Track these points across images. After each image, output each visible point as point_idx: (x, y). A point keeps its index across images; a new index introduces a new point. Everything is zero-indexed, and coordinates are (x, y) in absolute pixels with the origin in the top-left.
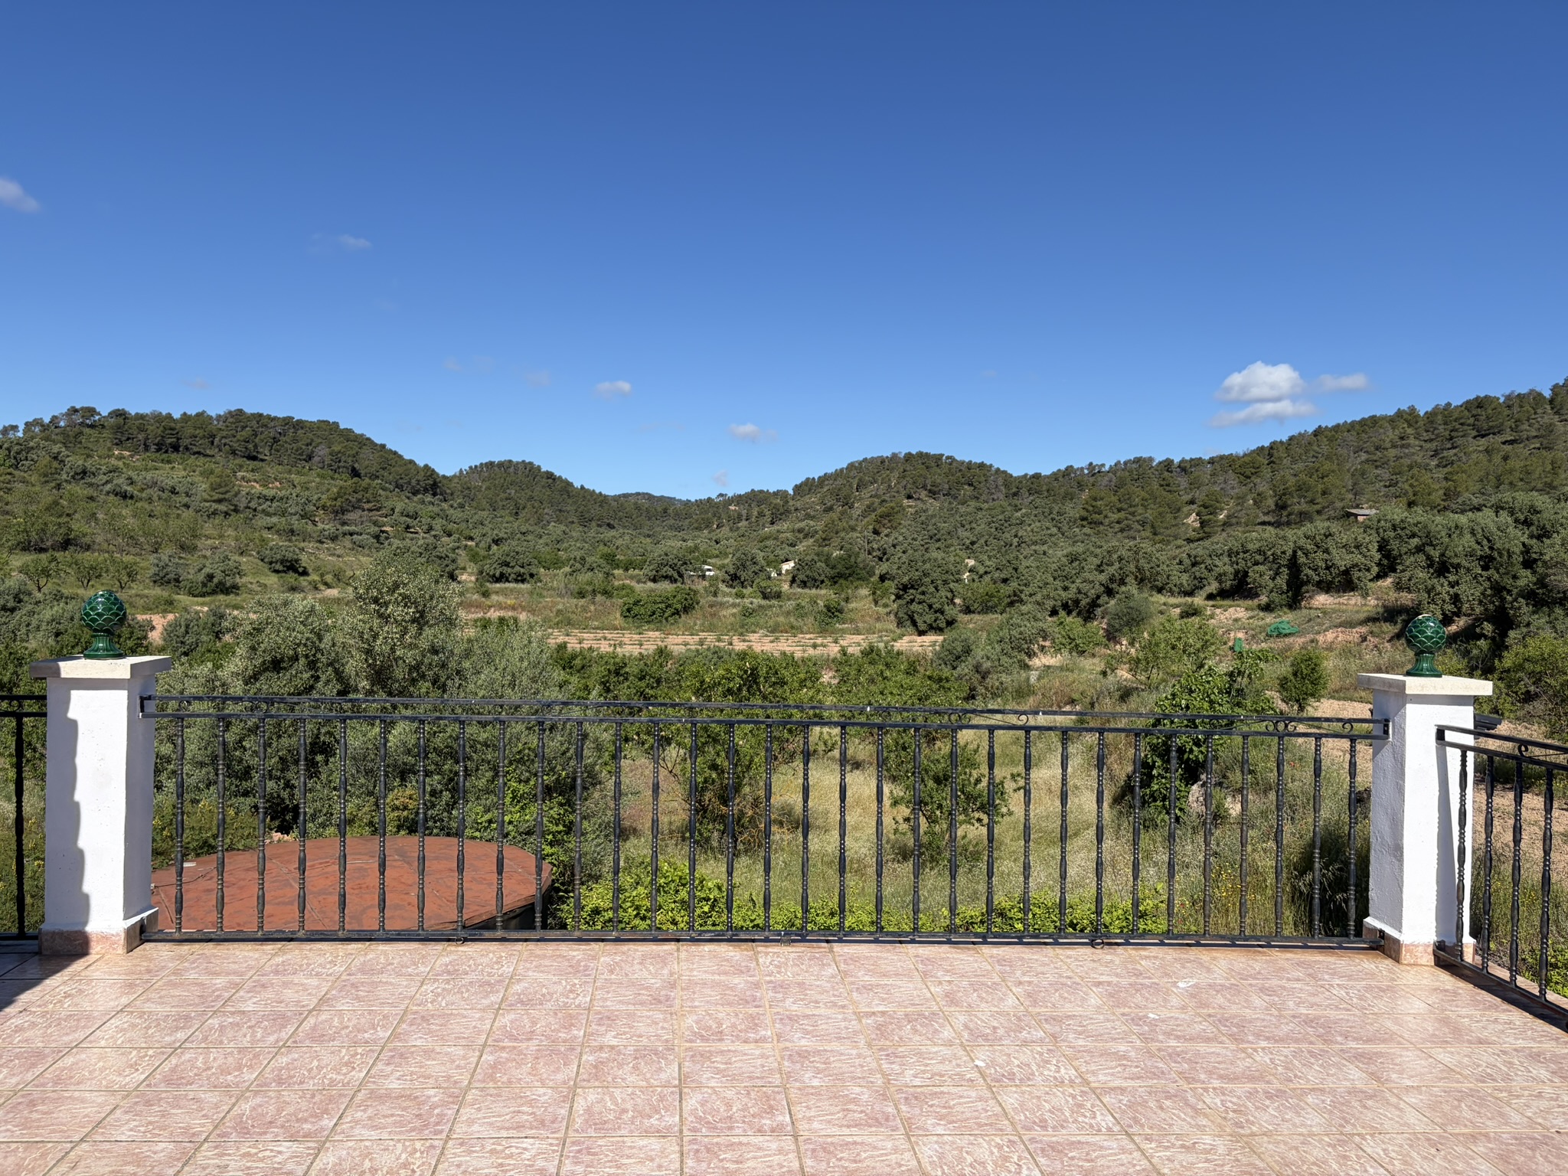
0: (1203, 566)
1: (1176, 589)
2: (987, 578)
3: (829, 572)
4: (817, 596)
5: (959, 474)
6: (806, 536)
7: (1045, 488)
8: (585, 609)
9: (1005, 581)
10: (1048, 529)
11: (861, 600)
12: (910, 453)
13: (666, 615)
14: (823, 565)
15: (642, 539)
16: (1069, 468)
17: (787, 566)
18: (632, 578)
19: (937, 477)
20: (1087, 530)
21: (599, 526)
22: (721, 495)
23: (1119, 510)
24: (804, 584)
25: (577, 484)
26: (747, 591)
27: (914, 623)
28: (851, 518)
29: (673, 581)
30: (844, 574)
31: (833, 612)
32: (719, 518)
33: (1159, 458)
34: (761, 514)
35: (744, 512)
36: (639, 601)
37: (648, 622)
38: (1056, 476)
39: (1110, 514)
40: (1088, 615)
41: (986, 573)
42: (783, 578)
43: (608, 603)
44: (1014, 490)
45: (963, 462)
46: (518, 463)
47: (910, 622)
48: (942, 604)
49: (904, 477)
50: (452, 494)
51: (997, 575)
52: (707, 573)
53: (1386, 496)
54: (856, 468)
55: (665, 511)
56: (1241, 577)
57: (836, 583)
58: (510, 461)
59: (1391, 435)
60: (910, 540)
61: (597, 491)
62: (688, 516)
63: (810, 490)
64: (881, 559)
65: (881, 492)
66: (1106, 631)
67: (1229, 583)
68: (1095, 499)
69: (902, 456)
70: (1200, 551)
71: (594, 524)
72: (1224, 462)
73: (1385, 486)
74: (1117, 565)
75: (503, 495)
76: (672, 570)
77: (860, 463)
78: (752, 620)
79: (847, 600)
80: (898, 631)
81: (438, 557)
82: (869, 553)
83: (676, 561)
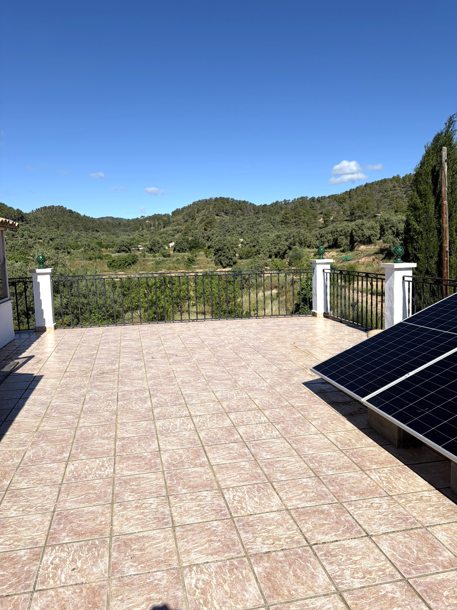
0: (324, 237)
1: (315, 246)
2: (247, 246)
3: (188, 246)
4: (185, 255)
5: (236, 206)
6: (178, 232)
7: (268, 210)
8: (92, 265)
9: (254, 246)
10: (269, 226)
11: (201, 256)
12: (217, 198)
13: (126, 265)
14: (186, 243)
15: (112, 236)
16: (277, 202)
17: (172, 244)
18: (109, 251)
19: (228, 207)
20: (283, 226)
21: (93, 231)
22: (142, 216)
23: (295, 218)
24: (179, 251)
25: (82, 214)
26: (157, 254)
27: (222, 264)
28: (195, 224)
29: (127, 252)
30: (194, 246)
31: (191, 261)
32: (142, 226)
33: (310, 197)
34: (159, 224)
35: (152, 223)
36: (115, 260)
37: (119, 268)
38: (273, 205)
39: (292, 219)
40: (283, 257)
41: (247, 244)
42: (171, 249)
43: (102, 262)
44: (257, 211)
45: (237, 201)
46: (57, 207)
47: (220, 263)
48: (231, 256)
49: (215, 207)
50: (30, 221)
51: (251, 244)
52: (140, 248)
53: (388, 209)
54: (196, 204)
55: (120, 224)
56: (336, 240)
57: (191, 250)
58: (53, 206)
59: (391, 185)
60: (218, 232)
61: (91, 217)
62: (129, 225)
63: (178, 213)
64: (208, 240)
65: (206, 214)
66: (289, 262)
67: (332, 243)
68: (286, 214)
69: (214, 199)
70: (323, 232)
71: (90, 230)
72: (333, 197)
73: (388, 205)
74: (292, 238)
75: (52, 220)
76: (126, 248)
77: (198, 202)
78: (160, 266)
79: (196, 256)
80: (216, 267)
81: (29, 247)
82: (203, 238)
83: (127, 244)
